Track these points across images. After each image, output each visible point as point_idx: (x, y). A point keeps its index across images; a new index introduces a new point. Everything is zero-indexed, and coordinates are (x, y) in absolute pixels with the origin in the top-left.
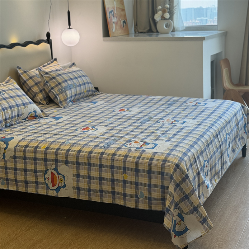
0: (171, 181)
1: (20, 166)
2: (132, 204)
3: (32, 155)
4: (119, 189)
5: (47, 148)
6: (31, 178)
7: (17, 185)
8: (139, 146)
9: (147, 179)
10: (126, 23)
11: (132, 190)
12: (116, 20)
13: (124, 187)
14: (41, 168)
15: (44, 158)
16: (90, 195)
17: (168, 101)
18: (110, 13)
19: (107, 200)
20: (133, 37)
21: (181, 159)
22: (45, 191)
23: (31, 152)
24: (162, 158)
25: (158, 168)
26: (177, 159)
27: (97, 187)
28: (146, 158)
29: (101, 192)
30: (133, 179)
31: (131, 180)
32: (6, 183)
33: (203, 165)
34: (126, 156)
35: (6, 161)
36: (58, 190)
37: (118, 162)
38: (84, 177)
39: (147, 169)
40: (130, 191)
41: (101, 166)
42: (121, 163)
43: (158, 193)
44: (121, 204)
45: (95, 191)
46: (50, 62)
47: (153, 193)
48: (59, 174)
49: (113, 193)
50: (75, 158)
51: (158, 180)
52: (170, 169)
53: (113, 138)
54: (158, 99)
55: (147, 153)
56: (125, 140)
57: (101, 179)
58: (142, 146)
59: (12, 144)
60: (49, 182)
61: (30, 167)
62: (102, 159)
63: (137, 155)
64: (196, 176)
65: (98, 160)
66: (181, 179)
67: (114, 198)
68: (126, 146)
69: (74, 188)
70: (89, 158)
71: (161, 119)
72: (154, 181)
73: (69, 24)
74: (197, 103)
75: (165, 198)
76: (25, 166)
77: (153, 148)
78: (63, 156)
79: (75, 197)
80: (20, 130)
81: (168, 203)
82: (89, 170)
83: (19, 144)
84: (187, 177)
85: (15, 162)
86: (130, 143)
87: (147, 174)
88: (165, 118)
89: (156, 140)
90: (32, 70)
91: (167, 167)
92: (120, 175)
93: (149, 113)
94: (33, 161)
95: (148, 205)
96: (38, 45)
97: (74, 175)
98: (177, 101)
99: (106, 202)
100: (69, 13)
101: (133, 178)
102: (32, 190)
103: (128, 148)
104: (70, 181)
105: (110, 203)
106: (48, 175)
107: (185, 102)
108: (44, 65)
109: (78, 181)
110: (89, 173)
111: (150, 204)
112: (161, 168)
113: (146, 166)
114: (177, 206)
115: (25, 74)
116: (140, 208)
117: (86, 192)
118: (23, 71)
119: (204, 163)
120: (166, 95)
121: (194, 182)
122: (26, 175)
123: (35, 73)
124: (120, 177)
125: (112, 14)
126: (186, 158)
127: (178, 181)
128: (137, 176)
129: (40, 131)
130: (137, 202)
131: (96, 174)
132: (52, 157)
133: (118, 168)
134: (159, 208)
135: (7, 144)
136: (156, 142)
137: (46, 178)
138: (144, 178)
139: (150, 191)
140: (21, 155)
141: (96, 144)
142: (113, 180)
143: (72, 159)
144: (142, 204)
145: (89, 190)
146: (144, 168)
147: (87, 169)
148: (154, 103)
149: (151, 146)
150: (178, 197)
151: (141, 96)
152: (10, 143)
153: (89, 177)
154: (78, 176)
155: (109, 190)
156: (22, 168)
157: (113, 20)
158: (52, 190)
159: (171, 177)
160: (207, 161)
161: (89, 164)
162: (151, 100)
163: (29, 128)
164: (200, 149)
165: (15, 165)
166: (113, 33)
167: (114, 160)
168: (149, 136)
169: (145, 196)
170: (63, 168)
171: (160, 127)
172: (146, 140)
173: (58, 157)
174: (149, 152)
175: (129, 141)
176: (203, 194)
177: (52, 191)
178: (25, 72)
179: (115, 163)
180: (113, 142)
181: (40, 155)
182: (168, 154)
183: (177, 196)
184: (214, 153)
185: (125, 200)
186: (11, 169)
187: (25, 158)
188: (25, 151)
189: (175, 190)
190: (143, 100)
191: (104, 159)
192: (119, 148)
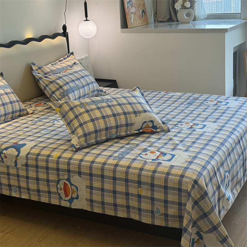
0: (188, 199)
1: (33, 174)
2: (148, 219)
3: (44, 164)
4: (133, 203)
5: (59, 157)
6: (43, 188)
7: (29, 194)
8: (155, 158)
9: (163, 194)
10: (145, 13)
11: (147, 206)
12: (134, 10)
13: (139, 202)
14: (53, 177)
15: (56, 167)
16: (103, 208)
17: (187, 99)
18: (128, 4)
19: (122, 214)
21: (200, 174)
22: (57, 201)
23: (42, 160)
24: (180, 173)
25: (175, 184)
26: (195, 174)
27: (111, 200)
28: (162, 173)
29: (115, 205)
30: (149, 194)
31: (146, 195)
32: (18, 191)
33: (224, 177)
34: (141, 169)
35: (18, 169)
36: (71, 201)
37: (133, 175)
38: (97, 189)
39: (163, 185)
40: (145, 206)
41: (114, 179)
42: (136, 176)
43: (175, 210)
44: (136, 219)
45: (109, 204)
46: (66, 56)
47: (170, 209)
48: (72, 185)
49: (128, 207)
50: (88, 169)
51: (175, 196)
52: (187, 185)
53: (128, 146)
54: (177, 96)
55: (163, 166)
56: (141, 149)
57: (115, 192)
58: (158, 157)
59: (24, 151)
60: (62, 192)
61: (42, 176)
62: (116, 171)
63: (153, 168)
64: (216, 190)
65: (111, 173)
66: (199, 196)
67: (128, 212)
68: (141, 157)
69: (87, 200)
70: (102, 169)
71: (179, 122)
72: (170, 198)
73: (86, 16)
74: (218, 102)
75: (183, 215)
76: (37, 175)
77: (170, 160)
78: (76, 166)
79: (88, 209)
80: (33, 134)
81: (185, 222)
82: (103, 182)
83: (31, 152)
84: (206, 193)
85: (27, 170)
86: (145, 153)
87: (163, 190)
88: (183, 121)
89: (173, 149)
90: (48, 66)
91: (184, 184)
92: (135, 189)
93: (167, 114)
94: (45, 170)
95: (164, 221)
96: (53, 39)
97: (87, 187)
98: (197, 99)
99: (120, 216)
100: (85, 4)
101: (149, 192)
102: (44, 199)
103: (144, 159)
104: (83, 193)
105: (124, 217)
106: (61, 185)
107: (205, 100)
108: (60, 60)
109: (91, 193)
110: (103, 185)
111: (166, 220)
112: (178, 184)
113: (162, 181)
114: (195, 224)
115: (39, 70)
116: (156, 224)
117: (99, 205)
118: (37, 67)
119: (225, 174)
120: (185, 92)
121: (214, 197)
122: (38, 184)
123: (50, 69)
124: (135, 191)
125: (130, 4)
126: (205, 173)
127: (196, 198)
128: (152, 191)
129: (53, 136)
130: (153, 217)
131: (110, 187)
132: (65, 167)
133: (132, 181)
134: (176, 225)
135: (19, 151)
136: (173, 153)
137: (59, 188)
138: (159, 194)
139: (166, 207)
140: (33, 163)
141: (109, 154)
142: (127, 194)
143: (85, 170)
144: (158, 220)
145: (103, 203)
146: (160, 183)
147: (101, 181)
148: (172, 102)
149: (168, 157)
150: (197, 215)
151: (160, 92)
152: (22, 150)
153: (103, 190)
154: (91, 188)
155: (123, 204)
156: (34, 177)
157: (132, 10)
158: (65, 200)
159: (189, 194)
160: (228, 171)
161: (103, 176)
162: (170, 98)
163: (43, 132)
164: (220, 160)
165: (27, 173)
166: (132, 23)
167: (128, 173)
168: (166, 144)
169: (161, 212)
170: (75, 179)
171: (178, 132)
172: (163, 150)
173: (71, 167)
174: (165, 165)
175: (145, 150)
176: (224, 207)
177: (65, 202)
178: (40, 68)
179: (129, 176)
180: (128, 151)
181: (52, 165)
182: (186, 168)
183: (195, 213)
184: (236, 161)
185: (140, 215)
186: (23, 177)
187: (37, 167)
188: (37, 160)
189: (193, 208)
190: (162, 97)
191: (118, 171)
192: (134, 159)
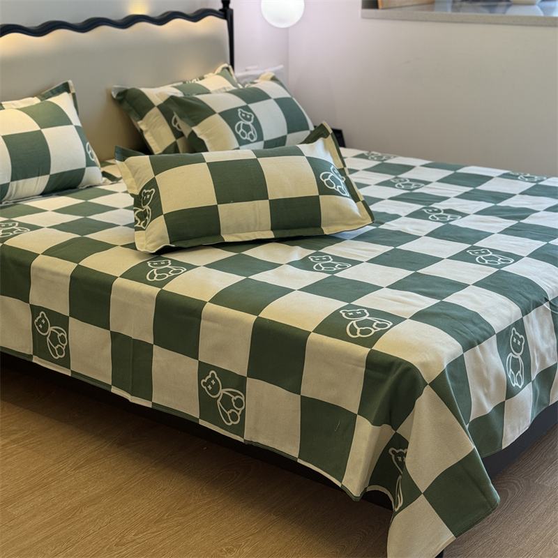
20: (449, 12)
96: (195, 21)
